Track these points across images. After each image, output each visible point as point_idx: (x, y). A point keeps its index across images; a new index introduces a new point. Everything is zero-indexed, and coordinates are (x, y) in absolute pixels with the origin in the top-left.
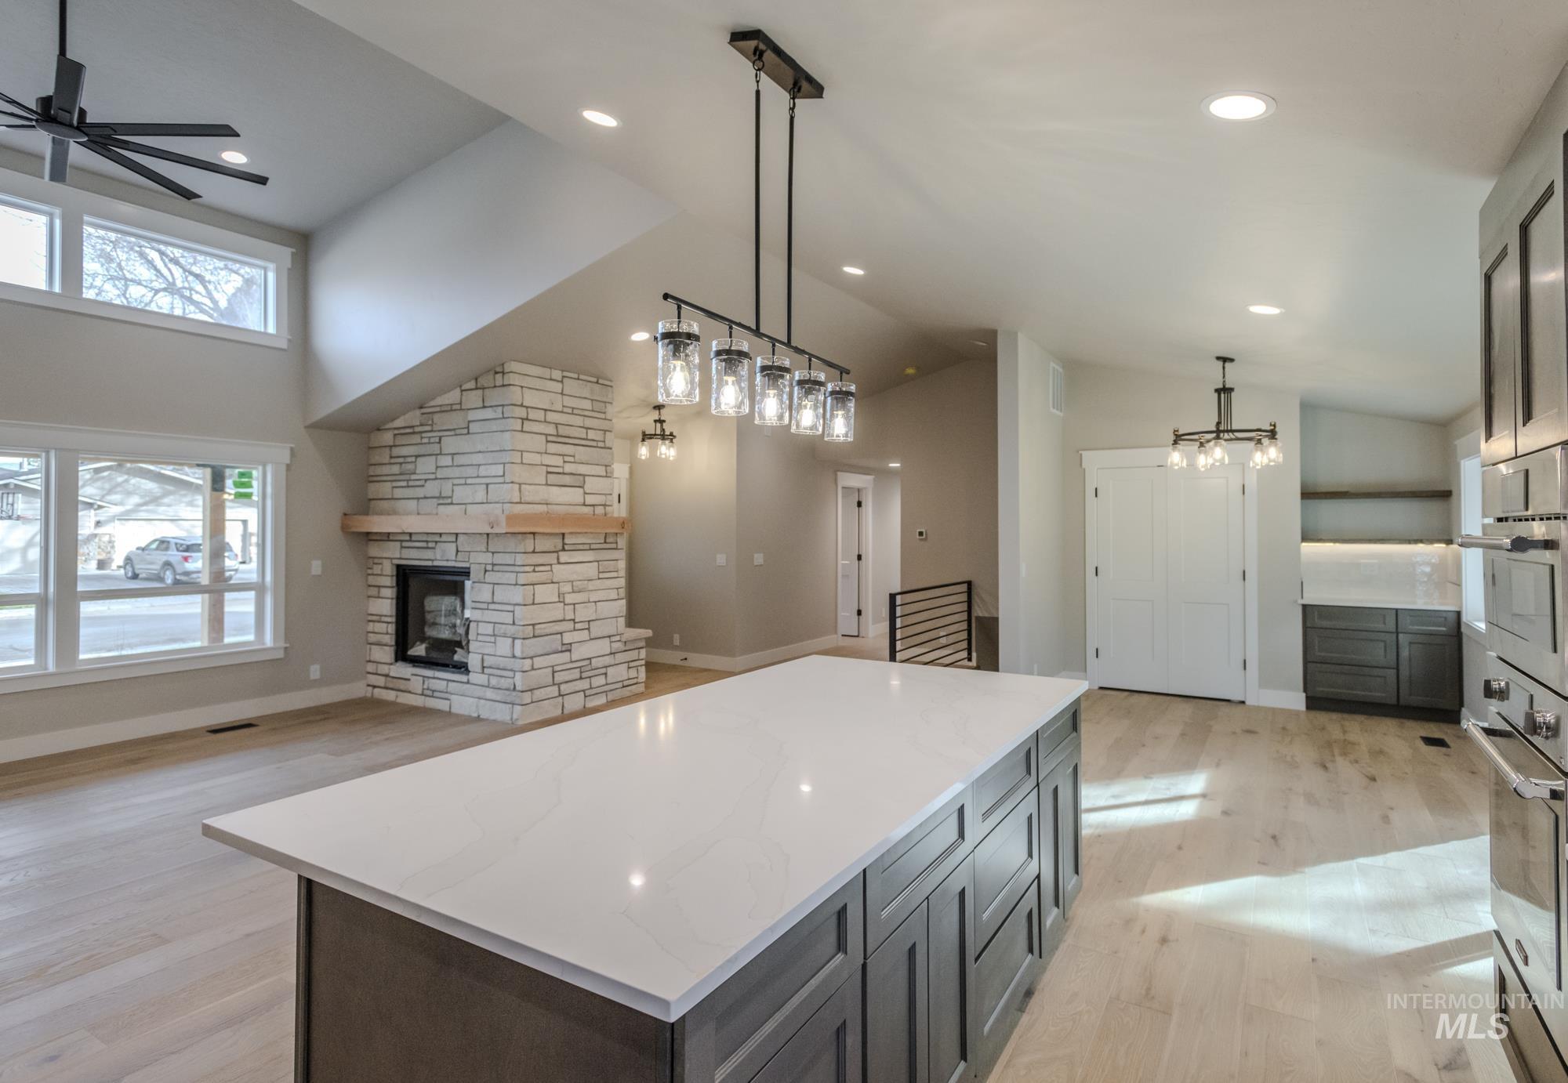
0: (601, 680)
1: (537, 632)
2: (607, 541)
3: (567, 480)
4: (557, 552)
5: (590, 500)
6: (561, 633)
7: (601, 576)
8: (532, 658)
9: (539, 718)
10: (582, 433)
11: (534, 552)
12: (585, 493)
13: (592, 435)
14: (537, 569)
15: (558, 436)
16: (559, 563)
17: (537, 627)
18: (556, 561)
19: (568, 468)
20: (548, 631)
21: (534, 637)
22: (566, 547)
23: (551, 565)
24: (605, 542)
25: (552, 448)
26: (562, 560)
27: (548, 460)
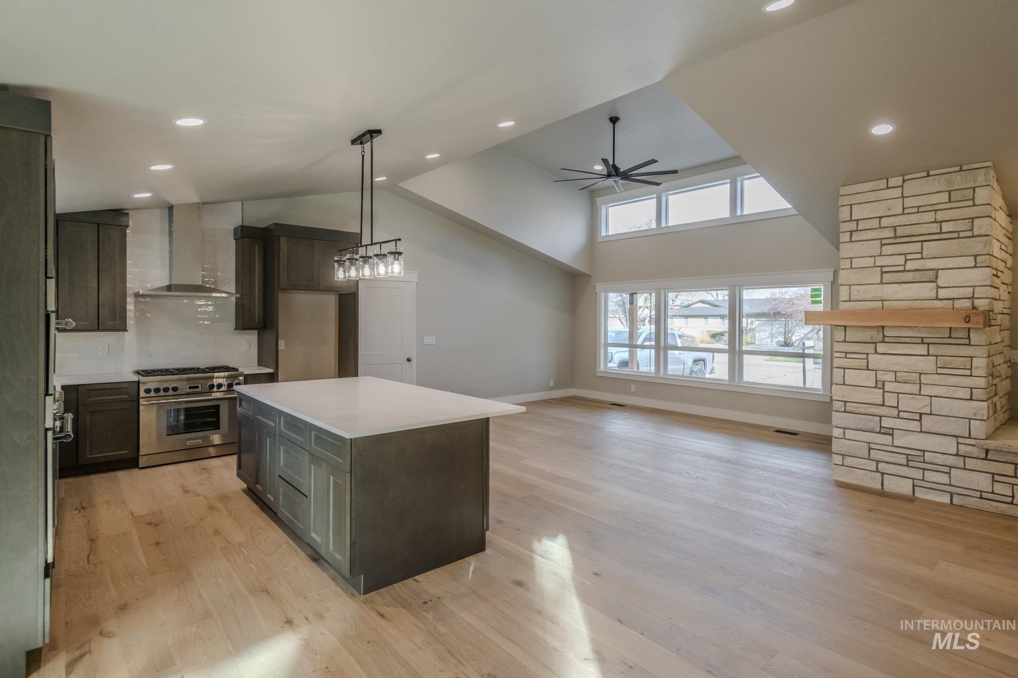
0: (944, 479)
1: (848, 409)
2: (953, 336)
3: (909, 276)
4: (876, 343)
5: (942, 293)
6: (881, 417)
7: (940, 371)
8: (844, 428)
9: (853, 482)
10: (935, 228)
11: (845, 341)
12: (938, 287)
13: (946, 227)
14: (848, 356)
15: (896, 237)
16: (876, 353)
17: (848, 404)
18: (873, 351)
19: (910, 265)
20: (864, 411)
21: (845, 411)
22: (886, 340)
23: (867, 354)
24: (950, 337)
25: (887, 250)
26: (879, 350)
27: (881, 261)
